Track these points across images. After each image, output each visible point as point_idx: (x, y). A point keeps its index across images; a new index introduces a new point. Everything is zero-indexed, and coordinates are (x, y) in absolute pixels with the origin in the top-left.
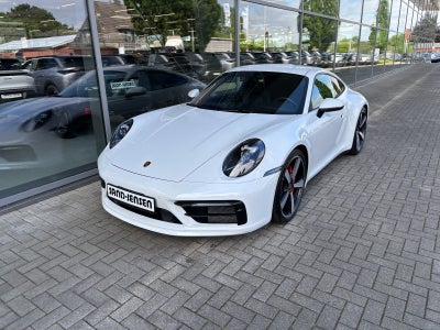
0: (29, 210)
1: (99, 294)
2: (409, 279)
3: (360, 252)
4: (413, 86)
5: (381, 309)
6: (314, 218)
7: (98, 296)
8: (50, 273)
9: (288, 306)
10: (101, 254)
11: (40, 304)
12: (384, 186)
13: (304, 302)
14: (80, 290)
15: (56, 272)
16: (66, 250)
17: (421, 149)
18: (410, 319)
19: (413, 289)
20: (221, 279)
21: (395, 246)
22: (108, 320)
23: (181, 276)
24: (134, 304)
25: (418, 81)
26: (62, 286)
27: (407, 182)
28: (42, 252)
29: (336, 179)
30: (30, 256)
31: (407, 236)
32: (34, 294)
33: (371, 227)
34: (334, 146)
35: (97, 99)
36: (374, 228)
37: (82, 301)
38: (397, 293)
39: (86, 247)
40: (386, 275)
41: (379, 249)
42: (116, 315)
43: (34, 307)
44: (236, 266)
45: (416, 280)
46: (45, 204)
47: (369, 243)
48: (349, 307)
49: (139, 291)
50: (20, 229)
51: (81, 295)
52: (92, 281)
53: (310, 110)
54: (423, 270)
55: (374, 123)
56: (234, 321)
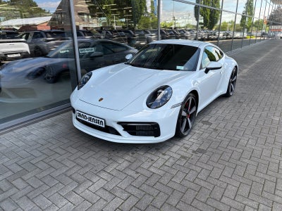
0: (33, 126)
1: (80, 176)
2: (265, 172)
3: (235, 156)
4: (268, 53)
5: (248, 189)
6: (207, 135)
7: (80, 178)
8: (51, 163)
9: (192, 185)
10: (79, 154)
11: (46, 181)
12: (250, 117)
13: (202, 183)
14: (69, 174)
15: (54, 163)
16: (59, 150)
17: (273, 94)
18: (265, 195)
19: (267, 177)
20: (152, 169)
21: (257, 153)
22: (87, 191)
23: (128, 167)
24: (102, 183)
25: (272, 51)
26: (58, 171)
27: (264, 114)
28: (44, 151)
29: (220, 111)
30: (37, 154)
31: (264, 147)
32: (41, 176)
33: (242, 141)
34: (215, 91)
35: (73, 59)
36: (243, 142)
37: (71, 180)
38: (258, 180)
39: (69, 149)
40: (251, 169)
41: (247, 154)
42: (91, 188)
43: (42, 183)
44: (160, 162)
45: (269, 173)
46: (42, 123)
47: (241, 151)
48: (229, 187)
49: (104, 175)
50: (29, 138)
51: (70, 177)
52: (75, 169)
53: (201, 68)
54: (273, 167)
55: (243, 77)
56: (161, 194)
